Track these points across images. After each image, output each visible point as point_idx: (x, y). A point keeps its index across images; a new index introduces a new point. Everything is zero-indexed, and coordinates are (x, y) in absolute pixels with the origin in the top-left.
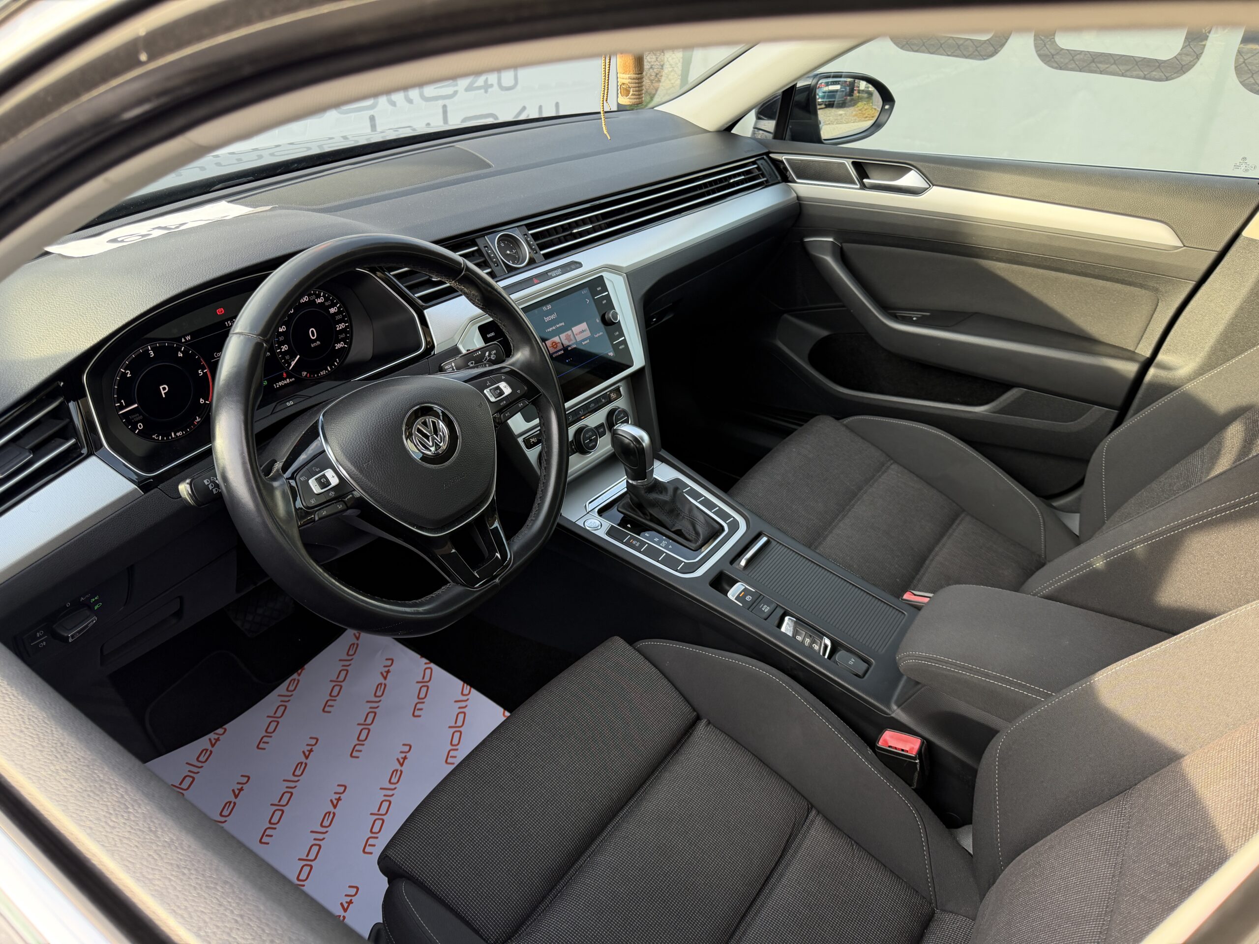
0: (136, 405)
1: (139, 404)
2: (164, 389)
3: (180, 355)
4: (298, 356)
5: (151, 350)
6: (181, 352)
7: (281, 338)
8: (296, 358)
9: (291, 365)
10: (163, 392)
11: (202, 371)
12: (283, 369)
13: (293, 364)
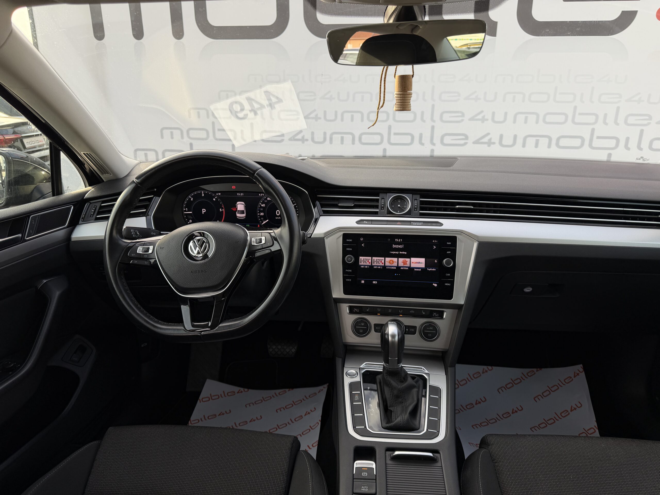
0: (191, 212)
1: (193, 212)
2: (204, 211)
3: (214, 199)
4: (268, 220)
5: (203, 193)
6: (215, 198)
7: (261, 209)
8: (266, 220)
9: (263, 223)
10: (203, 212)
11: (222, 210)
12: (259, 223)
13: (264, 222)
